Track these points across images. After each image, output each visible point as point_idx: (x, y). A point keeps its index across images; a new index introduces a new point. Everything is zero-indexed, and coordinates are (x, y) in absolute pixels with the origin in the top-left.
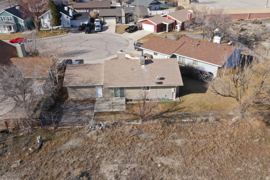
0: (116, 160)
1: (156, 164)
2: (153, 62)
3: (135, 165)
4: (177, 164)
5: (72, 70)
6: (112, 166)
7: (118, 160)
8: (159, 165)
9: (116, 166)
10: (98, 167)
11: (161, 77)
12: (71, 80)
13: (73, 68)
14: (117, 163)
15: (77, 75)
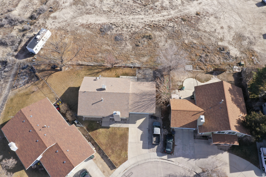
0: (126, 50)
1: (112, 47)
2: (96, 89)
3: (120, 47)
4: (104, 46)
5: (151, 90)
6: (128, 48)
7: (125, 50)
8: (111, 47)
9: (126, 48)
10: (133, 48)
11: (95, 81)
12: (151, 85)
13: (151, 91)
14: (126, 49)
15: (148, 87)
